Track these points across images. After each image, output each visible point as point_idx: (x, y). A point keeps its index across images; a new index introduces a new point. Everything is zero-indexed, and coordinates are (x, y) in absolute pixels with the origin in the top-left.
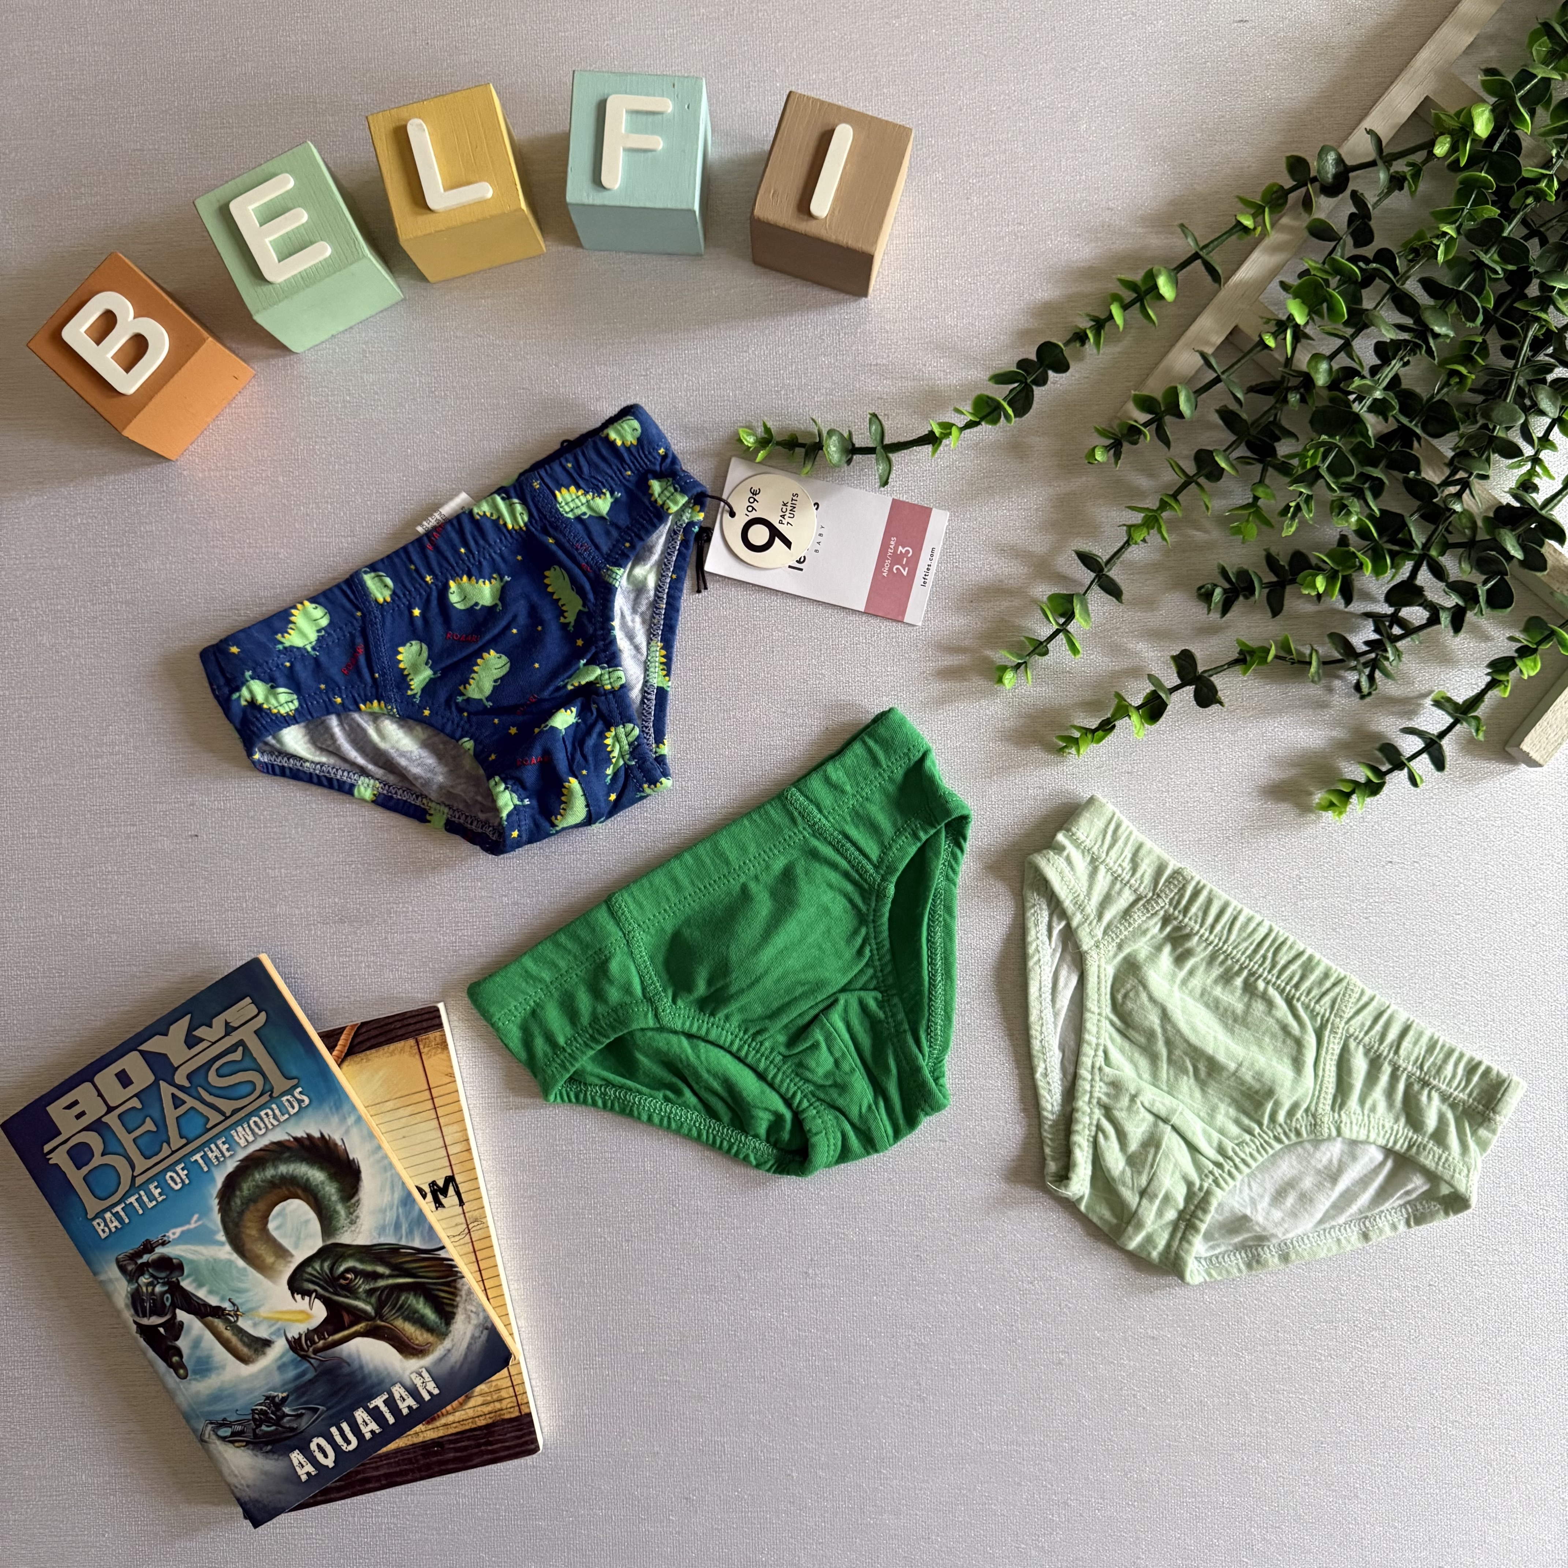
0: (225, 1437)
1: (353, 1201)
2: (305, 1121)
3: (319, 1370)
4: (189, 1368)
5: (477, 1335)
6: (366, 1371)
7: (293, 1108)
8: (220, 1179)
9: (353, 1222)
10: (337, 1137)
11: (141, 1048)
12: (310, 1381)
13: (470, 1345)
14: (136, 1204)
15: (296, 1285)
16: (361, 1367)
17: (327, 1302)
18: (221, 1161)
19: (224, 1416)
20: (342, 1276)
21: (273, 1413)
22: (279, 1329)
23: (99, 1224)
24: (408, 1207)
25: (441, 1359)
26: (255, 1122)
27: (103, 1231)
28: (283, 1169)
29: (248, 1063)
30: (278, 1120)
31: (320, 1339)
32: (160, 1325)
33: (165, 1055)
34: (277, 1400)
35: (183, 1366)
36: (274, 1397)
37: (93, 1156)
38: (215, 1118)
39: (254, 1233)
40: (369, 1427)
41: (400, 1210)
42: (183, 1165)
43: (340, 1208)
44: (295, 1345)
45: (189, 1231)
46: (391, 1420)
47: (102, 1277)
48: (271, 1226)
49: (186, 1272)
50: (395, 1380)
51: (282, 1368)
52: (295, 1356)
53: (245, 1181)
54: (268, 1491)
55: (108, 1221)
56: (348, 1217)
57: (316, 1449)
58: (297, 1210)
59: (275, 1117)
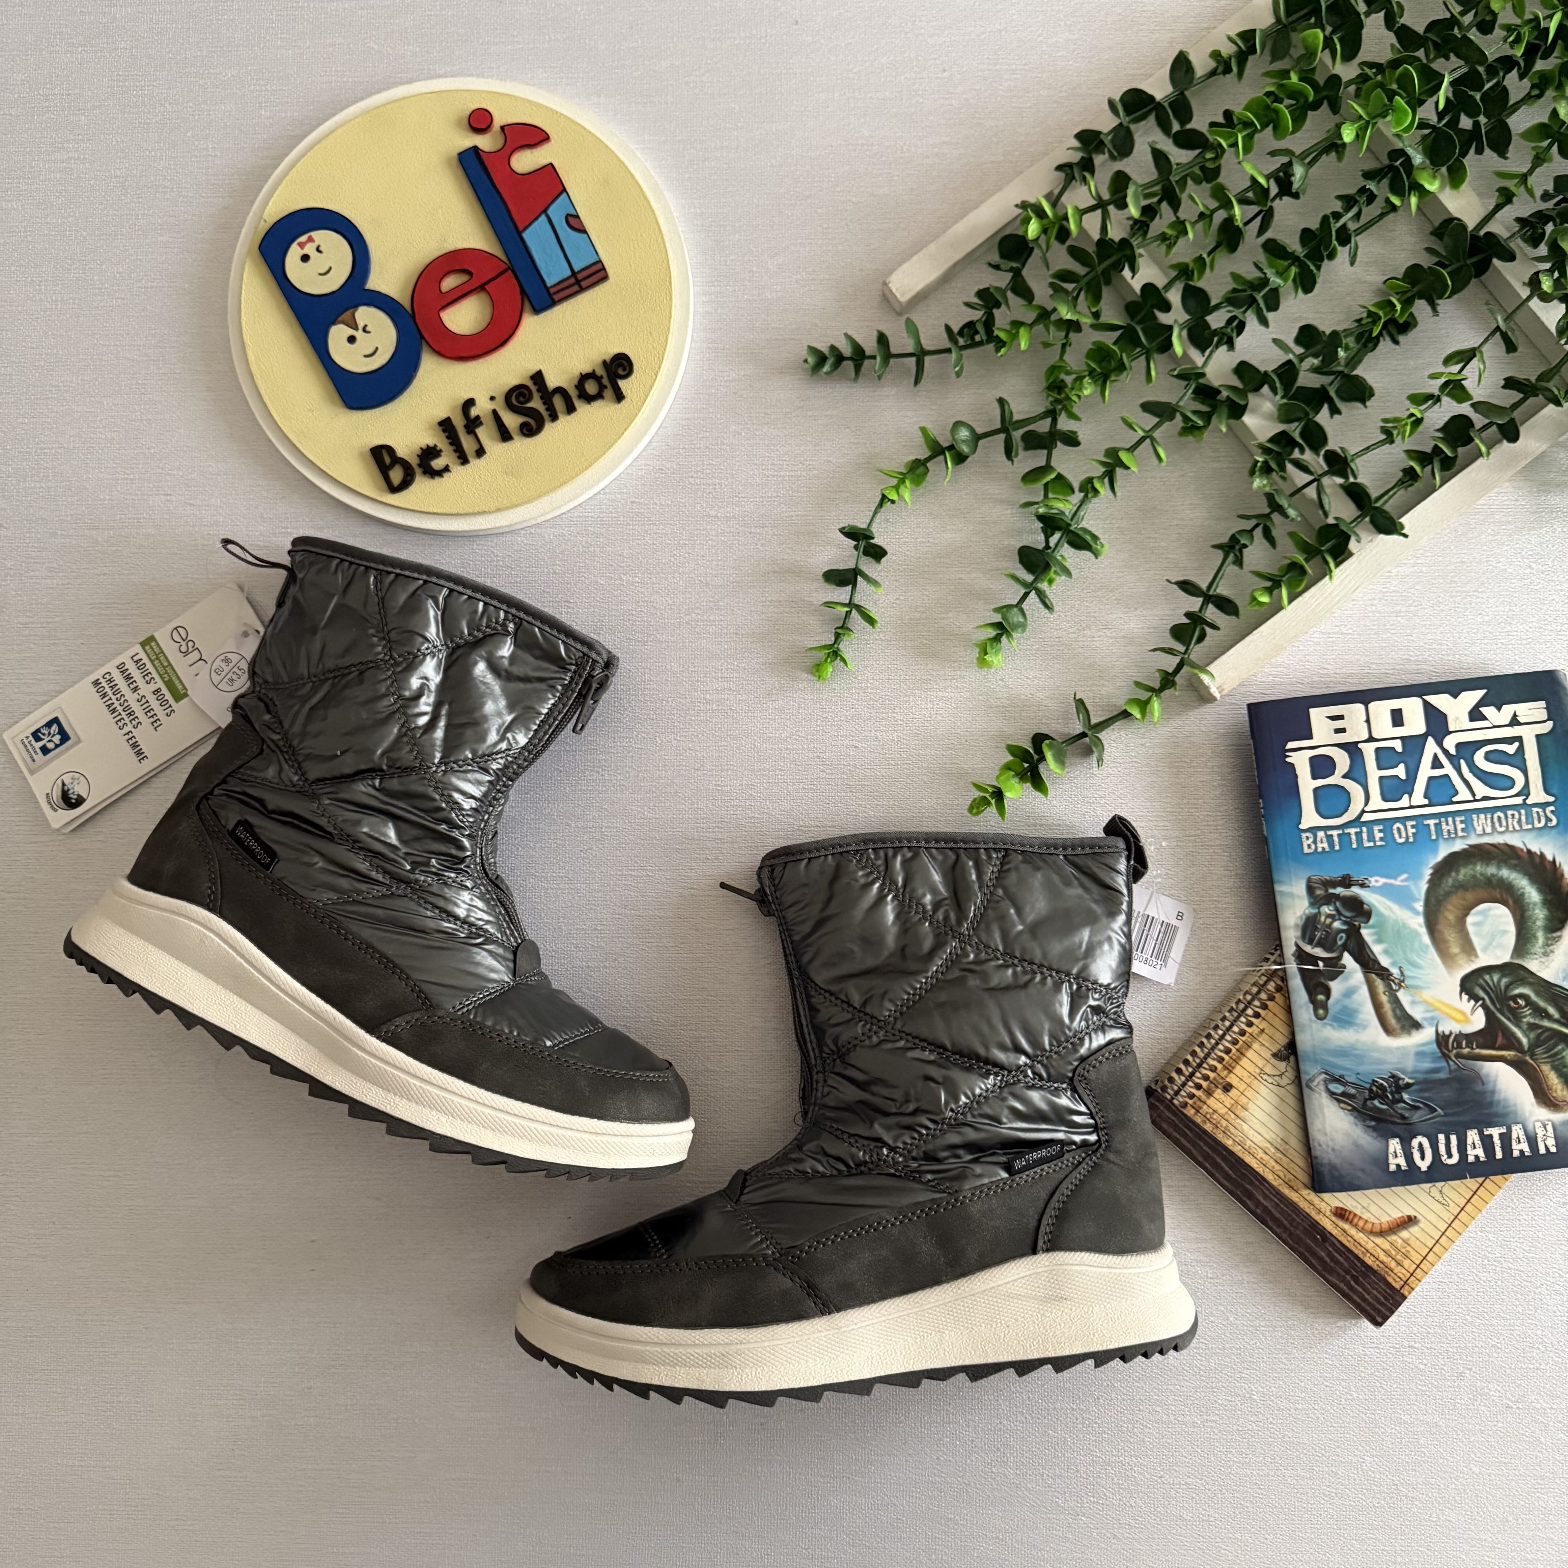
0: (1334, 1094)
1: (1555, 935)
2: (1544, 839)
3: (1454, 1074)
6: (1496, 1097)
7: (1539, 821)
9: (1546, 954)
11: (1427, 698)
12: (1440, 1080)
14: (1353, 837)
15: (1468, 985)
16: (1493, 1092)
18: (1452, 837)
19: (1343, 1073)
20: (1514, 998)
21: (1392, 1093)
22: (1433, 1018)
23: (1307, 839)
26: (1499, 818)
27: (1309, 846)
28: (1505, 873)
29: (1517, 761)
30: (1521, 826)
31: (1467, 1046)
33: (1445, 716)
34: (1401, 1082)
35: (1326, 1009)
36: (1400, 1079)
37: (1333, 773)
39: (1451, 917)
40: (1476, 1152)
42: (1414, 823)
43: (1540, 935)
44: (1442, 1040)
45: (1391, 885)
46: (1499, 1155)
48: (1470, 920)
49: (1371, 922)
50: (1519, 1120)
51: (1420, 1055)
52: (1437, 1050)
53: (1465, 865)
54: (1351, 1164)
55: (1319, 839)
56: (1543, 947)
57: (1416, 1147)
58: (1500, 916)
59: (1519, 821)
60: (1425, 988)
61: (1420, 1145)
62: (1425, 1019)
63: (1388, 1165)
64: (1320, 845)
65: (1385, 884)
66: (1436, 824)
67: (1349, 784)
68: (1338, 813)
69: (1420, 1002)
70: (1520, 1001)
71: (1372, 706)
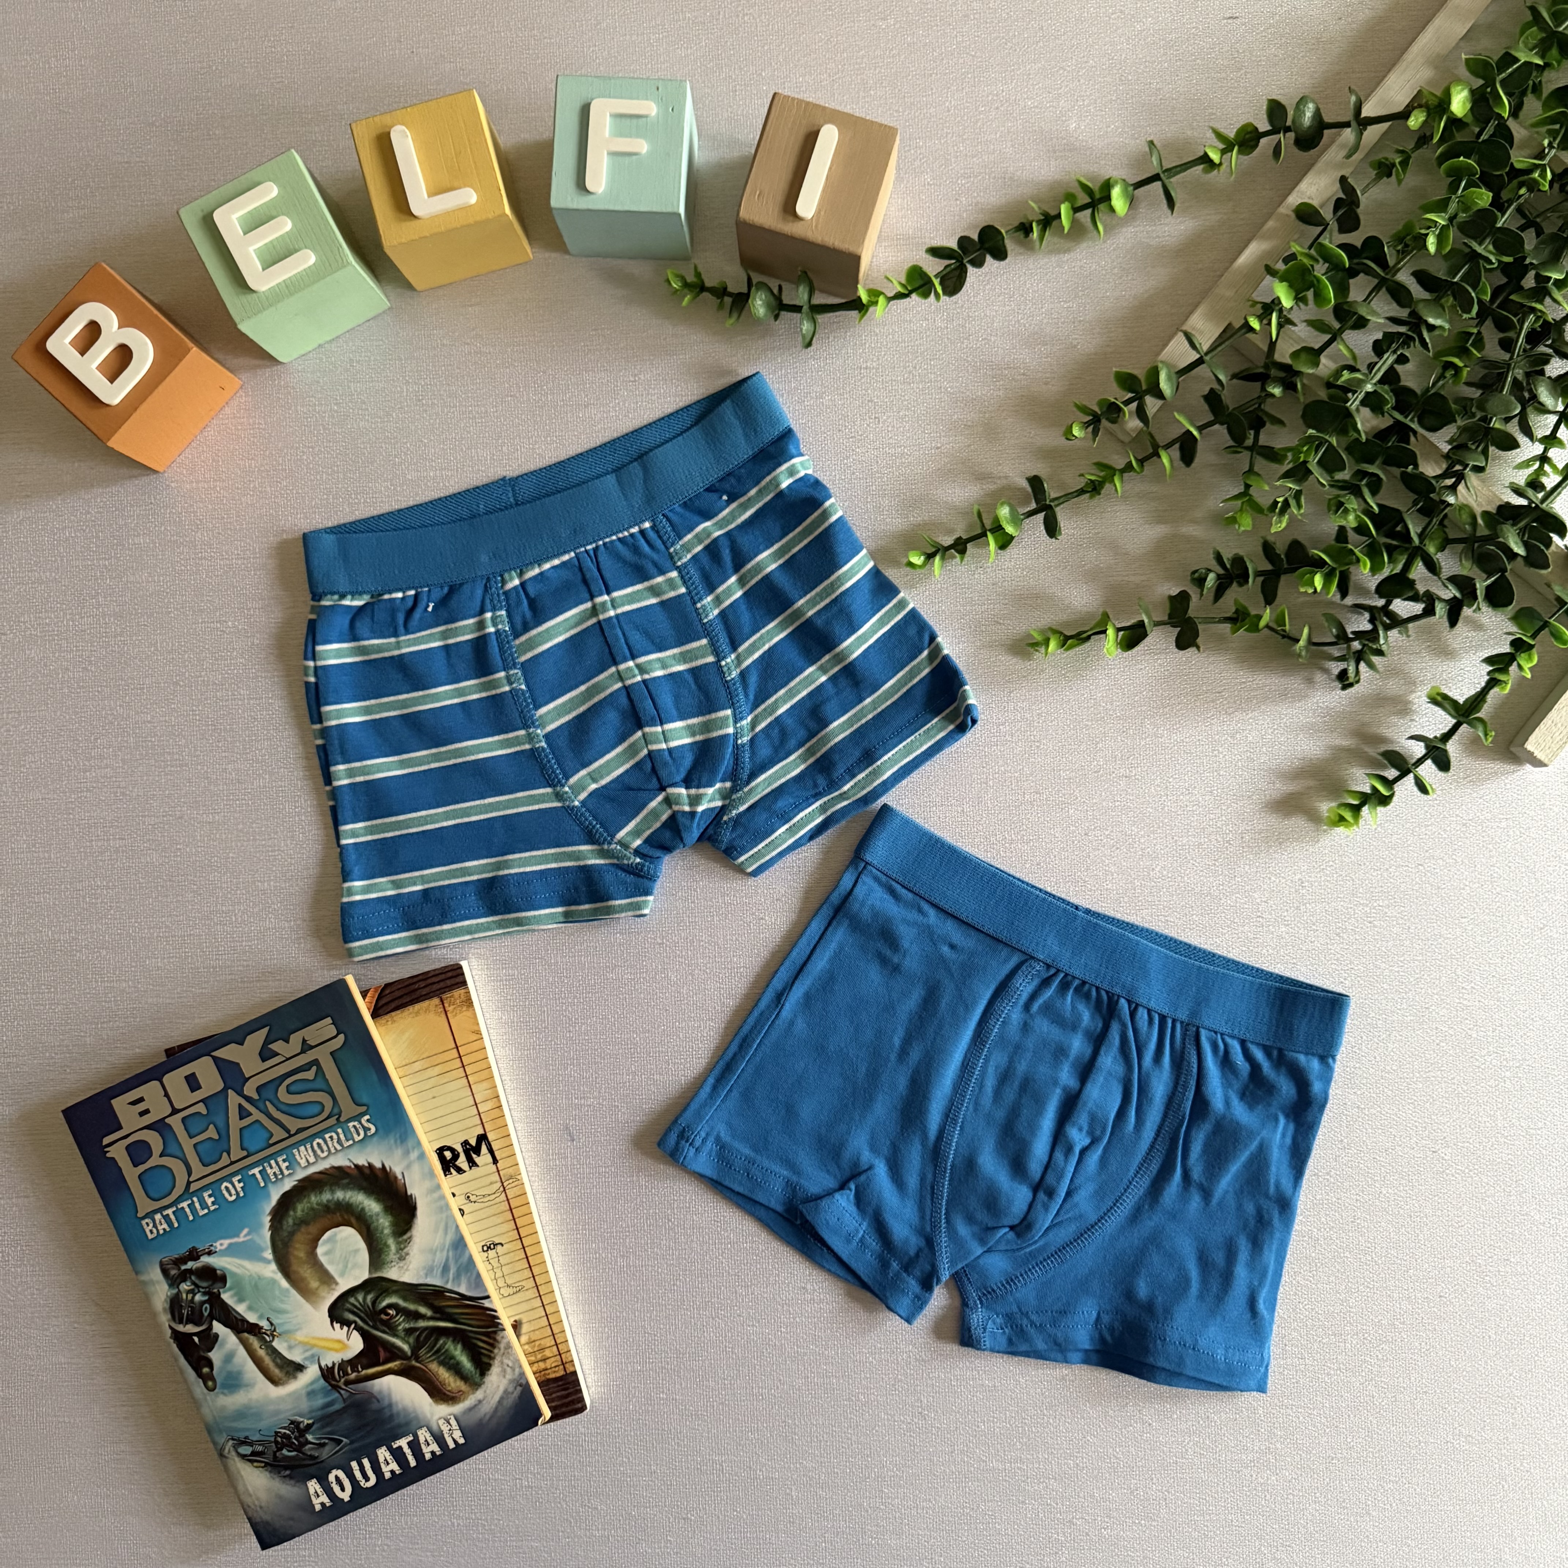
0: (246, 1456)
1: (405, 1237)
2: (369, 1149)
3: (348, 1402)
4: (219, 1381)
5: (511, 1389)
6: (395, 1410)
7: (359, 1134)
8: (275, 1197)
9: (402, 1259)
10: (397, 1171)
11: (213, 1054)
12: (337, 1411)
13: (502, 1398)
14: (187, 1210)
15: (336, 1314)
16: (390, 1405)
17: (365, 1335)
18: (279, 1178)
19: (247, 1434)
20: (384, 1311)
22: (313, 1356)
23: (148, 1224)
24: (459, 1252)
25: (471, 1409)
26: (318, 1144)
27: (151, 1232)
28: (340, 1195)
29: (319, 1084)
30: (341, 1145)
32: (195, 1334)
33: (238, 1064)
34: (302, 1426)
35: (213, 1379)
36: (299, 1423)
37: (151, 1155)
38: (279, 1134)
39: (302, 1254)
40: (390, 1467)
41: (451, 1254)
42: (239, 1177)
43: (391, 1242)
44: (327, 1373)
45: (236, 1244)
46: (413, 1463)
47: (144, 1278)
48: (320, 1251)
49: (228, 1285)
50: (422, 1423)
51: (311, 1394)
52: (326, 1384)
53: (300, 1201)
54: (280, 1516)
55: (158, 1222)
56: (397, 1252)
57: (334, 1482)
58: (346, 1238)
59: (339, 1141)
60: (297, 1330)
61: (337, 1478)
62: (306, 1359)
63: (313, 1506)
64: (160, 1228)
65: (230, 1245)
66: (260, 1172)
67: (168, 1161)
68: (167, 1191)
69: (296, 1345)
70: (391, 1312)
71: (166, 1079)
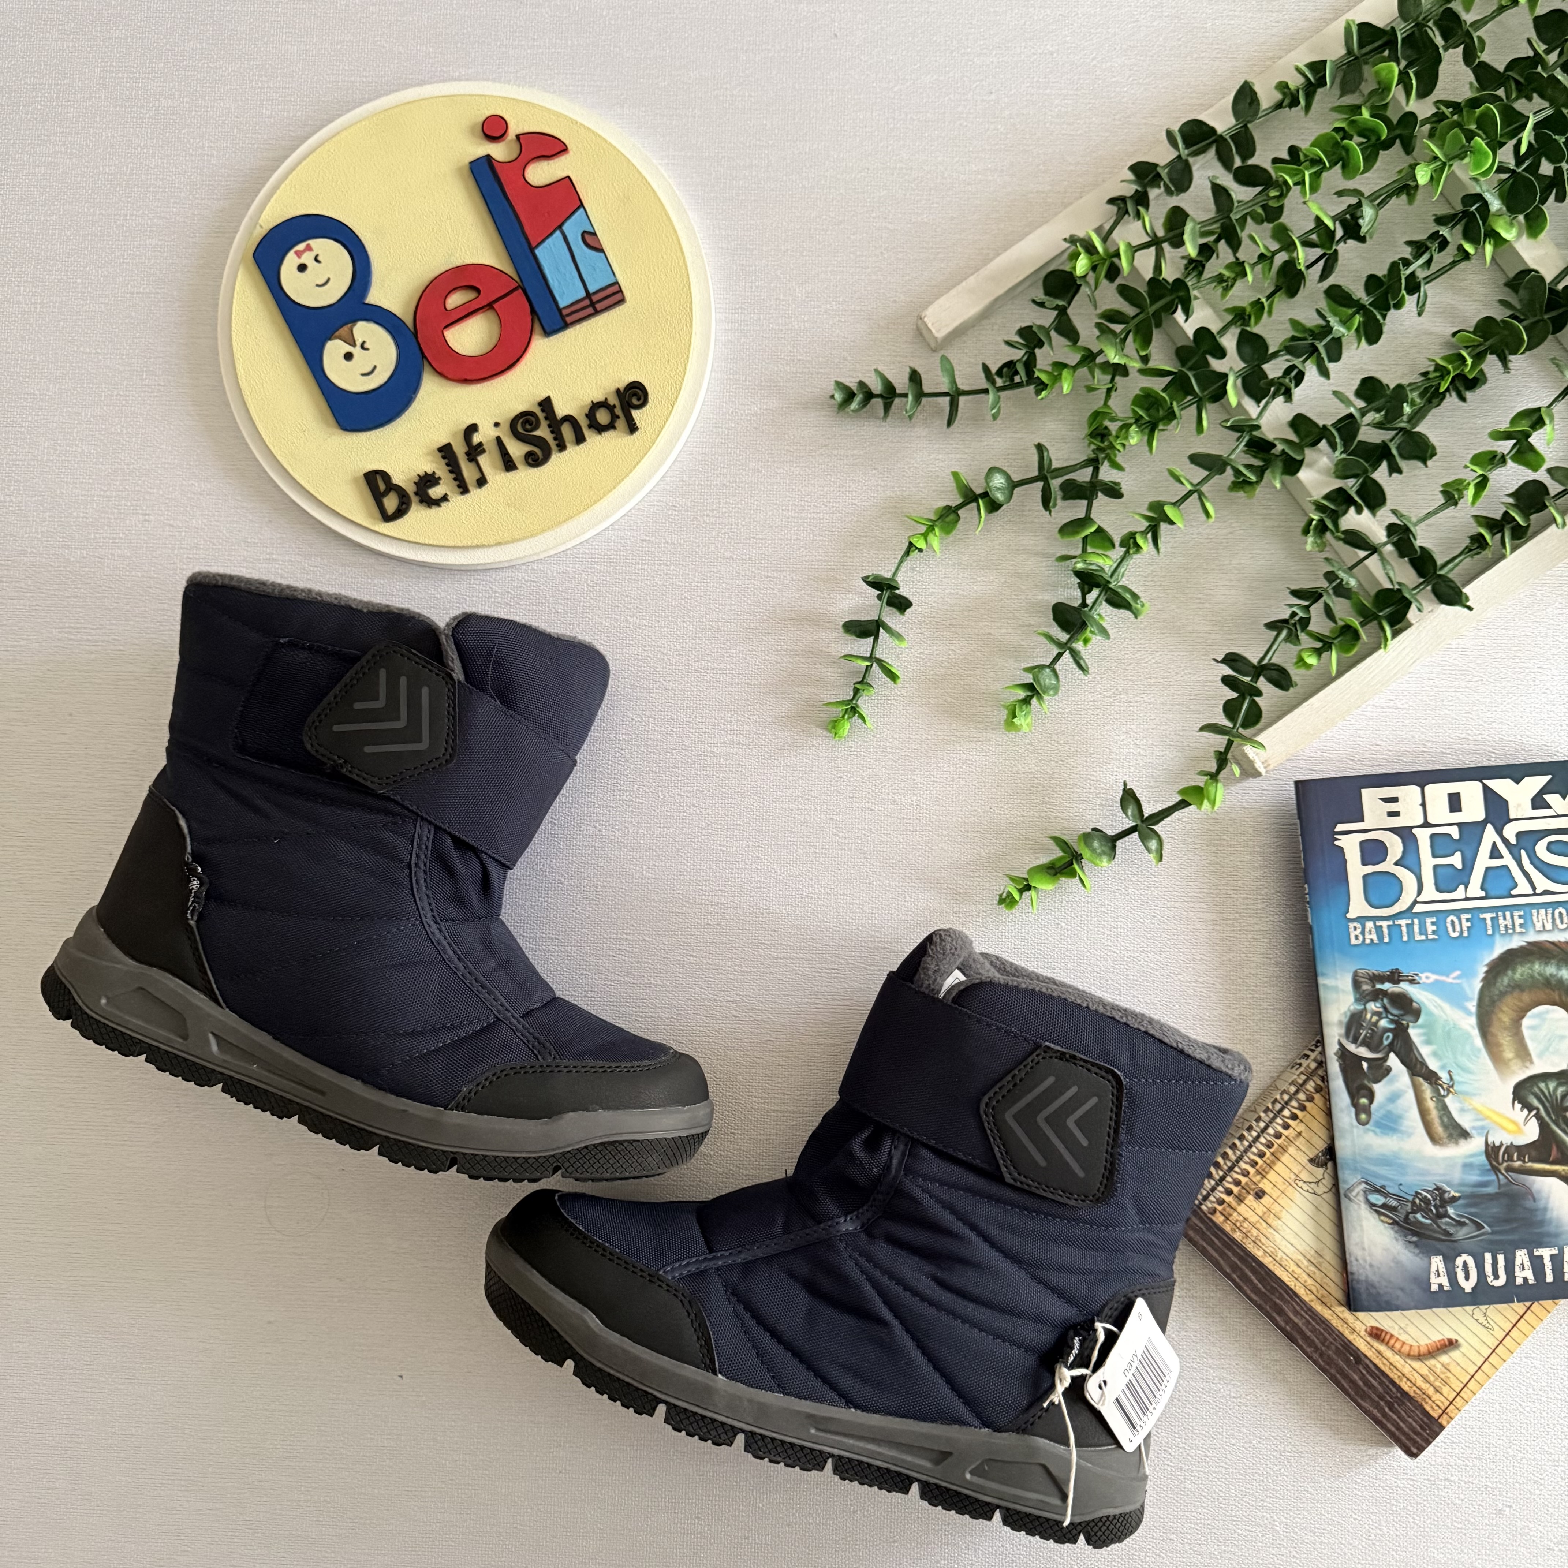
0: (1375, 1205)
8: (1499, 949)
11: (1486, 782)
14: (1404, 929)
15: (1521, 1093)
17: (1543, 1127)
18: (1509, 932)
23: (1355, 929)
26: (1561, 914)
27: (1356, 937)
28: (1565, 974)
34: (1446, 1195)
35: (1367, 1110)
36: (1445, 1192)
38: (1524, 887)
39: (1506, 1019)
42: (1469, 916)
44: (1491, 1151)
45: (1443, 982)
48: (1526, 1022)
52: (1486, 1162)
53: (1522, 965)
54: (1390, 1282)
55: (1367, 930)
57: (1461, 1267)
60: (1475, 1095)
61: (1465, 1264)
62: (1474, 1128)
63: (1430, 1284)
64: (1368, 936)
65: (1436, 981)
66: (1492, 918)
67: (1402, 873)
68: (1388, 902)
69: (1468, 1110)
71: (1429, 788)
